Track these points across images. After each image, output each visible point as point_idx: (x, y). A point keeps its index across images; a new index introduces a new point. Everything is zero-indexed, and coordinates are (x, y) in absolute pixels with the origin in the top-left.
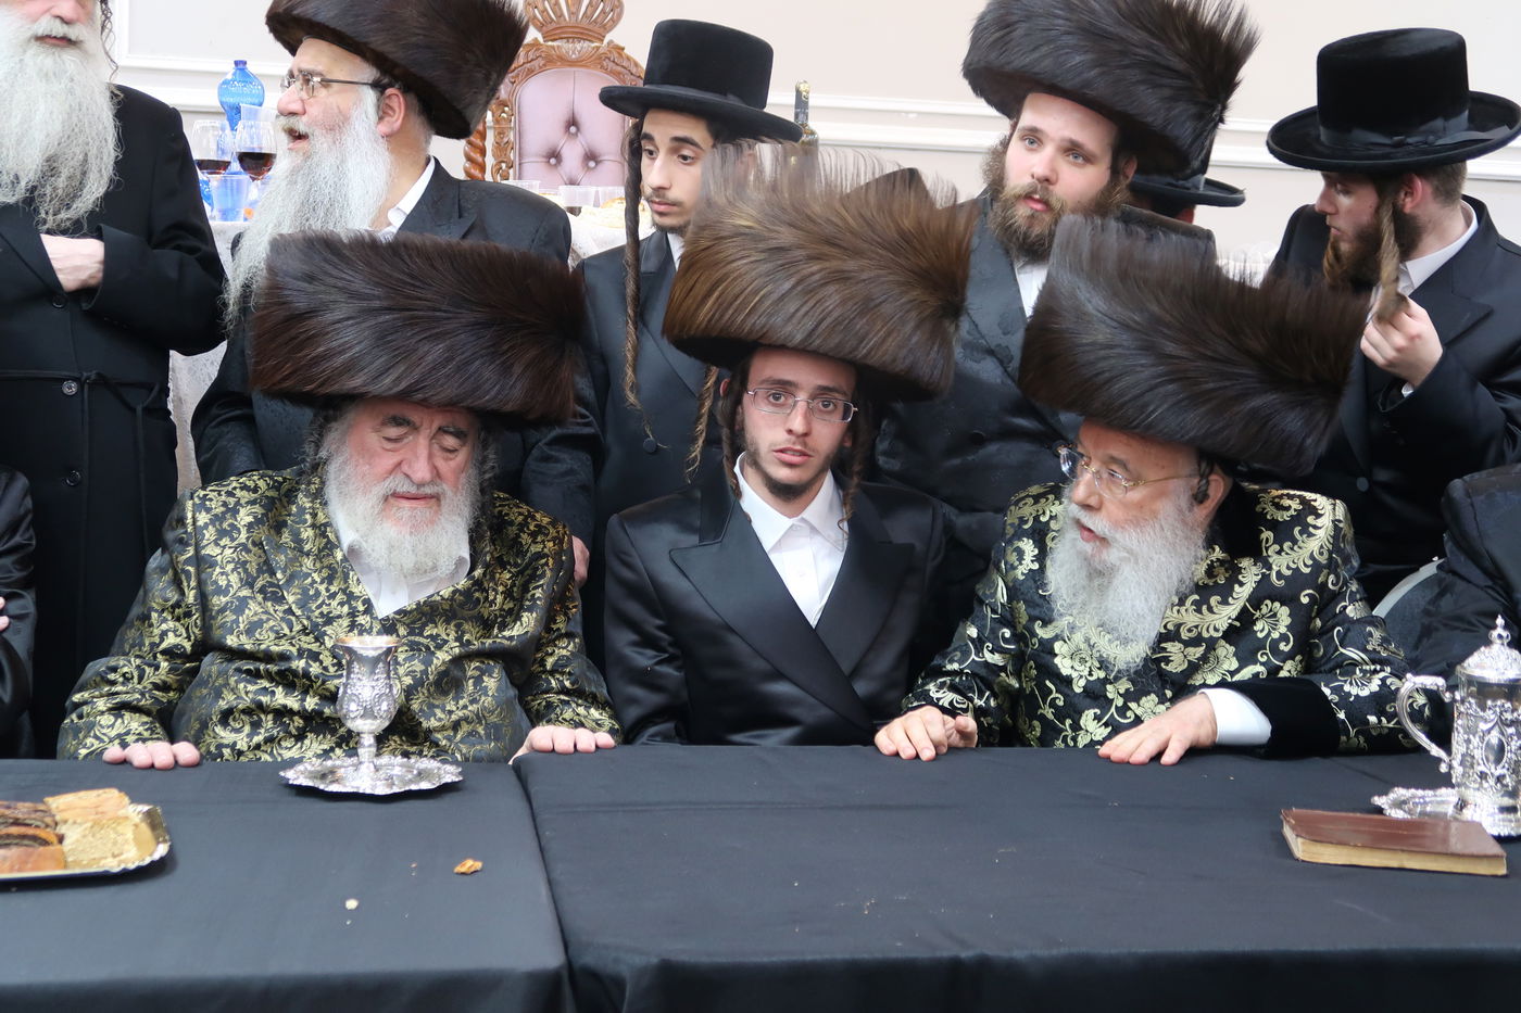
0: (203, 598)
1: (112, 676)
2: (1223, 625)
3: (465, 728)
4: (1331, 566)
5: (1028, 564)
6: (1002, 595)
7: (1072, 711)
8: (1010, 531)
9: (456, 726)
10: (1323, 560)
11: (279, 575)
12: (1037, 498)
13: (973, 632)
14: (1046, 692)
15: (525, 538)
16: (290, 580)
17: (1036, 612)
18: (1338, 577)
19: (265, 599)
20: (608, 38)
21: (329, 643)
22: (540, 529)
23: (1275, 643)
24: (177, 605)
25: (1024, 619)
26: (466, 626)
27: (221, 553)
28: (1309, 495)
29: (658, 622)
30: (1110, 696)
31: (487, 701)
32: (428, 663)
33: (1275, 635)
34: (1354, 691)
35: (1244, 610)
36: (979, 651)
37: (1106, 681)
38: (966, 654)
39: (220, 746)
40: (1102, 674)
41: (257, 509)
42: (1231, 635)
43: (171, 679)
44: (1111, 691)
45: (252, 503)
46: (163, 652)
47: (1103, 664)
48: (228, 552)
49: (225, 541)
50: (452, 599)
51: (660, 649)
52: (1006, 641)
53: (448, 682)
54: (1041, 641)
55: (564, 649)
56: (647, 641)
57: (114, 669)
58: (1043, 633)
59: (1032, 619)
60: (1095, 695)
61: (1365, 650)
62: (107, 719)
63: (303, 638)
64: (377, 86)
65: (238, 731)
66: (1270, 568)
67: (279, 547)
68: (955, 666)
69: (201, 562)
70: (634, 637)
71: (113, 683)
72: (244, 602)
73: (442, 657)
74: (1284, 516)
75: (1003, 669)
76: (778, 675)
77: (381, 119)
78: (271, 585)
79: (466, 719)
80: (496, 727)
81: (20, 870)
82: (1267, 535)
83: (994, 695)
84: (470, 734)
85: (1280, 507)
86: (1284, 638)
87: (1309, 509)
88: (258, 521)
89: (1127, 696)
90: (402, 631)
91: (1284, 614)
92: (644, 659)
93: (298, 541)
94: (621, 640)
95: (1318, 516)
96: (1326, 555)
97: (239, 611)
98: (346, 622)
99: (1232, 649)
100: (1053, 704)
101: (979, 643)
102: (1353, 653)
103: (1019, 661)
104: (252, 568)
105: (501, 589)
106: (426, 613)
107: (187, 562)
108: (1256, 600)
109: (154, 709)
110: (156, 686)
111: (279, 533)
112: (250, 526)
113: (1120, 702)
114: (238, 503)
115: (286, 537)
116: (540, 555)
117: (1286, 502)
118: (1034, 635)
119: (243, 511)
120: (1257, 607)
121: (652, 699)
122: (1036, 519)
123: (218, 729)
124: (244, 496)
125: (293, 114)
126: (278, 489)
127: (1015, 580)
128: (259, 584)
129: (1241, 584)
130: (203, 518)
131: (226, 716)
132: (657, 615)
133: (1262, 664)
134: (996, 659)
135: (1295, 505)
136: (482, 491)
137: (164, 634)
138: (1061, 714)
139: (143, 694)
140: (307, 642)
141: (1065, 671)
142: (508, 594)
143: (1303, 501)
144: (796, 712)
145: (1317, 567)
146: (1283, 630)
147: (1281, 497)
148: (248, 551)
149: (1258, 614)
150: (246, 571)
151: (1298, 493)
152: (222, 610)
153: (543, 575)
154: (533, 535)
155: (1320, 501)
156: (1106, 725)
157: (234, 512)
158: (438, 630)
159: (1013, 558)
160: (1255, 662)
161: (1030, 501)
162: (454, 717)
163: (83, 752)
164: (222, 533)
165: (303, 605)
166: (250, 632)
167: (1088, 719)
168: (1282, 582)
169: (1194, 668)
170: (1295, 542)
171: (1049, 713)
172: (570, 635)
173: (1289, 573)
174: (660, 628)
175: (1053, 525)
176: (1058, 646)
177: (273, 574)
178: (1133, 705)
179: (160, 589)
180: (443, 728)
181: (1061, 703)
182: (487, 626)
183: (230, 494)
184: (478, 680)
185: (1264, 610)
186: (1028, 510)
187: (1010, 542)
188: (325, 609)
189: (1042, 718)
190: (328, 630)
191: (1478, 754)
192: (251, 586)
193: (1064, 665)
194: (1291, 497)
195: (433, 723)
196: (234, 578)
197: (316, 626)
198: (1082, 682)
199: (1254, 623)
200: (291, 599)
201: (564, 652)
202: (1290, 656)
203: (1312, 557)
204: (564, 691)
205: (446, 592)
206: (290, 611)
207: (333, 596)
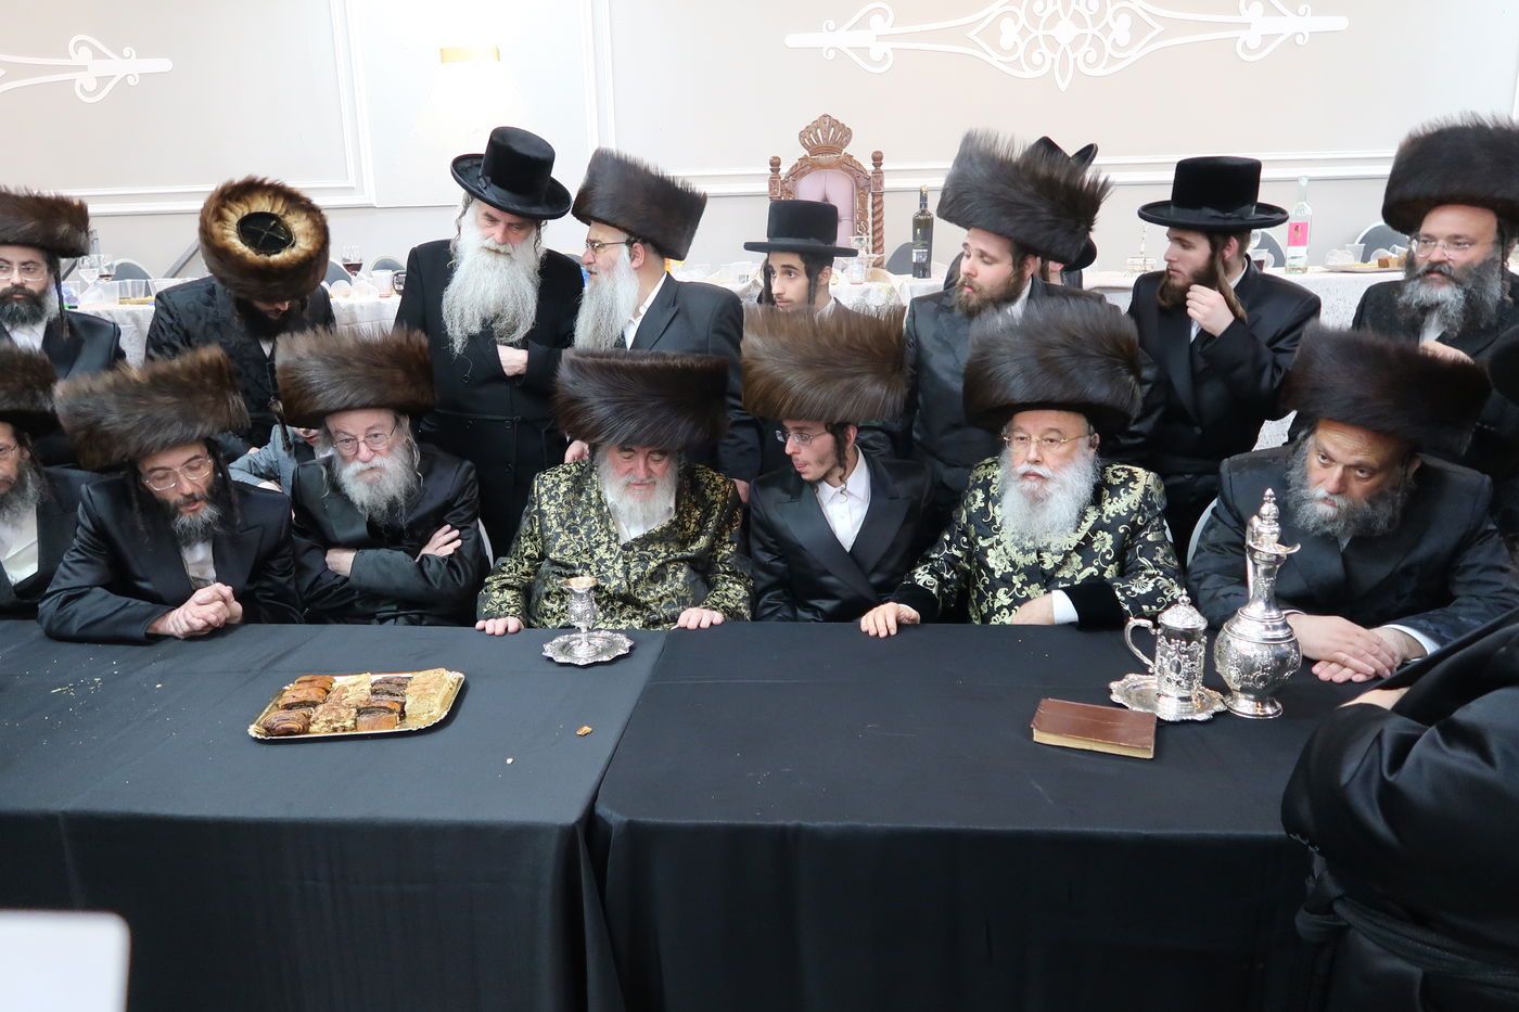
0: (541, 531)
1: (503, 568)
2: (1074, 544)
3: (666, 600)
4: (1140, 511)
5: (979, 503)
6: (964, 520)
7: (993, 587)
8: (971, 484)
9: (661, 599)
10: (1135, 508)
11: (578, 519)
12: (987, 466)
13: (947, 537)
14: (981, 576)
15: (708, 492)
16: (582, 523)
17: (980, 531)
18: (1144, 517)
19: (570, 533)
20: (844, 151)
21: (596, 558)
22: (717, 487)
23: (1103, 555)
24: (531, 534)
25: (973, 534)
26: (671, 544)
27: (549, 508)
28: (1135, 469)
29: (772, 540)
30: (1014, 581)
31: (678, 585)
32: (645, 568)
33: (1104, 550)
34: (1137, 591)
35: (1087, 535)
36: (949, 548)
37: (1013, 573)
38: (943, 549)
39: (546, 610)
40: (1011, 570)
41: (570, 483)
42: (1078, 549)
43: (530, 570)
44: (1015, 579)
45: (567, 480)
46: (526, 557)
47: (1013, 564)
48: (553, 508)
49: (552, 502)
50: (661, 531)
51: (774, 554)
52: (964, 544)
53: (658, 576)
54: (981, 547)
55: (728, 550)
56: (766, 549)
57: (505, 565)
58: (983, 543)
59: (977, 535)
60: (1006, 580)
61: (1151, 561)
62: (496, 594)
63: (584, 556)
64: (629, 243)
65: (554, 603)
66: (1103, 512)
67: (580, 503)
68: (936, 556)
69: (542, 514)
70: (761, 546)
71: (504, 572)
72: (558, 535)
73: (653, 564)
74: (1117, 482)
75: (962, 559)
76: (827, 573)
77: (632, 260)
78: (574, 524)
79: (666, 595)
80: (684, 598)
81: (373, 729)
82: (1107, 492)
83: (956, 572)
84: (669, 602)
85: (1115, 476)
86: (1109, 552)
87: (1132, 477)
88: (569, 490)
89: (1023, 583)
90: (636, 549)
91: (1109, 538)
92: (766, 558)
93: (589, 499)
94: (755, 546)
95: (1136, 482)
96: (1137, 505)
97: (556, 540)
98: (605, 546)
99: (1080, 558)
100: (983, 582)
101: (949, 544)
102: (1144, 561)
103: (970, 556)
104: (564, 517)
105: (693, 520)
106: (647, 540)
107: (535, 513)
108: (1094, 531)
109: (521, 587)
110: (524, 574)
111: (580, 495)
112: (565, 493)
113: (1019, 586)
114: (560, 481)
115: (583, 498)
116: (714, 502)
117: (1119, 473)
118: (977, 543)
119: (562, 485)
120: (1095, 535)
121: (772, 579)
122: (985, 478)
123: (545, 602)
124: (563, 476)
125: (590, 263)
126: (582, 471)
127: (971, 512)
128: (567, 524)
129: (1086, 521)
130: (542, 490)
131: (548, 595)
132: (771, 536)
133: (1096, 567)
134: (958, 553)
135: (1124, 475)
136: (679, 475)
137: (526, 548)
138: (987, 588)
139: (515, 580)
140: (585, 559)
141: (991, 566)
142: (697, 523)
143: (1130, 470)
144: (837, 592)
145: (1131, 512)
146: (1108, 547)
147: (1117, 470)
148: (562, 507)
149: (1095, 539)
150: (561, 518)
151: (1129, 467)
152: (549, 539)
153: (714, 514)
154: (712, 490)
155: (1140, 472)
156: (1010, 597)
157: (558, 486)
158: (657, 547)
159: (971, 500)
160: (1091, 565)
161: (984, 467)
162: (660, 595)
163: (485, 610)
164: (550, 498)
165: (588, 536)
166: (561, 551)
167: (1001, 593)
168: (1109, 521)
169: (1058, 567)
170: (1119, 497)
171: (981, 587)
172: (731, 543)
173: (1113, 515)
174: (772, 543)
175: (994, 481)
176: (990, 551)
177: (575, 518)
178: (1026, 588)
179: (525, 526)
180: (654, 601)
181: (988, 583)
182: (683, 544)
183: (557, 476)
184: (674, 574)
185: (1099, 536)
186: (981, 473)
187: (970, 491)
188: (597, 538)
189: (978, 589)
190: (597, 551)
191: (1167, 667)
192: (563, 526)
193: (991, 561)
194: (1123, 470)
195: (648, 598)
196: (554, 522)
197: (591, 547)
198: (1000, 573)
199: (1093, 543)
200: (582, 532)
201: (726, 552)
202: (1112, 562)
203: (1128, 506)
204: (726, 572)
205: (657, 529)
206: (581, 539)
207: (602, 531)
